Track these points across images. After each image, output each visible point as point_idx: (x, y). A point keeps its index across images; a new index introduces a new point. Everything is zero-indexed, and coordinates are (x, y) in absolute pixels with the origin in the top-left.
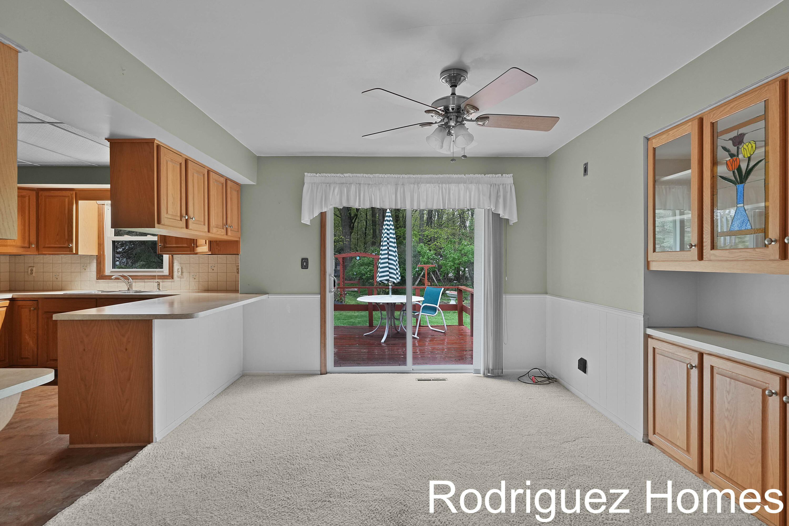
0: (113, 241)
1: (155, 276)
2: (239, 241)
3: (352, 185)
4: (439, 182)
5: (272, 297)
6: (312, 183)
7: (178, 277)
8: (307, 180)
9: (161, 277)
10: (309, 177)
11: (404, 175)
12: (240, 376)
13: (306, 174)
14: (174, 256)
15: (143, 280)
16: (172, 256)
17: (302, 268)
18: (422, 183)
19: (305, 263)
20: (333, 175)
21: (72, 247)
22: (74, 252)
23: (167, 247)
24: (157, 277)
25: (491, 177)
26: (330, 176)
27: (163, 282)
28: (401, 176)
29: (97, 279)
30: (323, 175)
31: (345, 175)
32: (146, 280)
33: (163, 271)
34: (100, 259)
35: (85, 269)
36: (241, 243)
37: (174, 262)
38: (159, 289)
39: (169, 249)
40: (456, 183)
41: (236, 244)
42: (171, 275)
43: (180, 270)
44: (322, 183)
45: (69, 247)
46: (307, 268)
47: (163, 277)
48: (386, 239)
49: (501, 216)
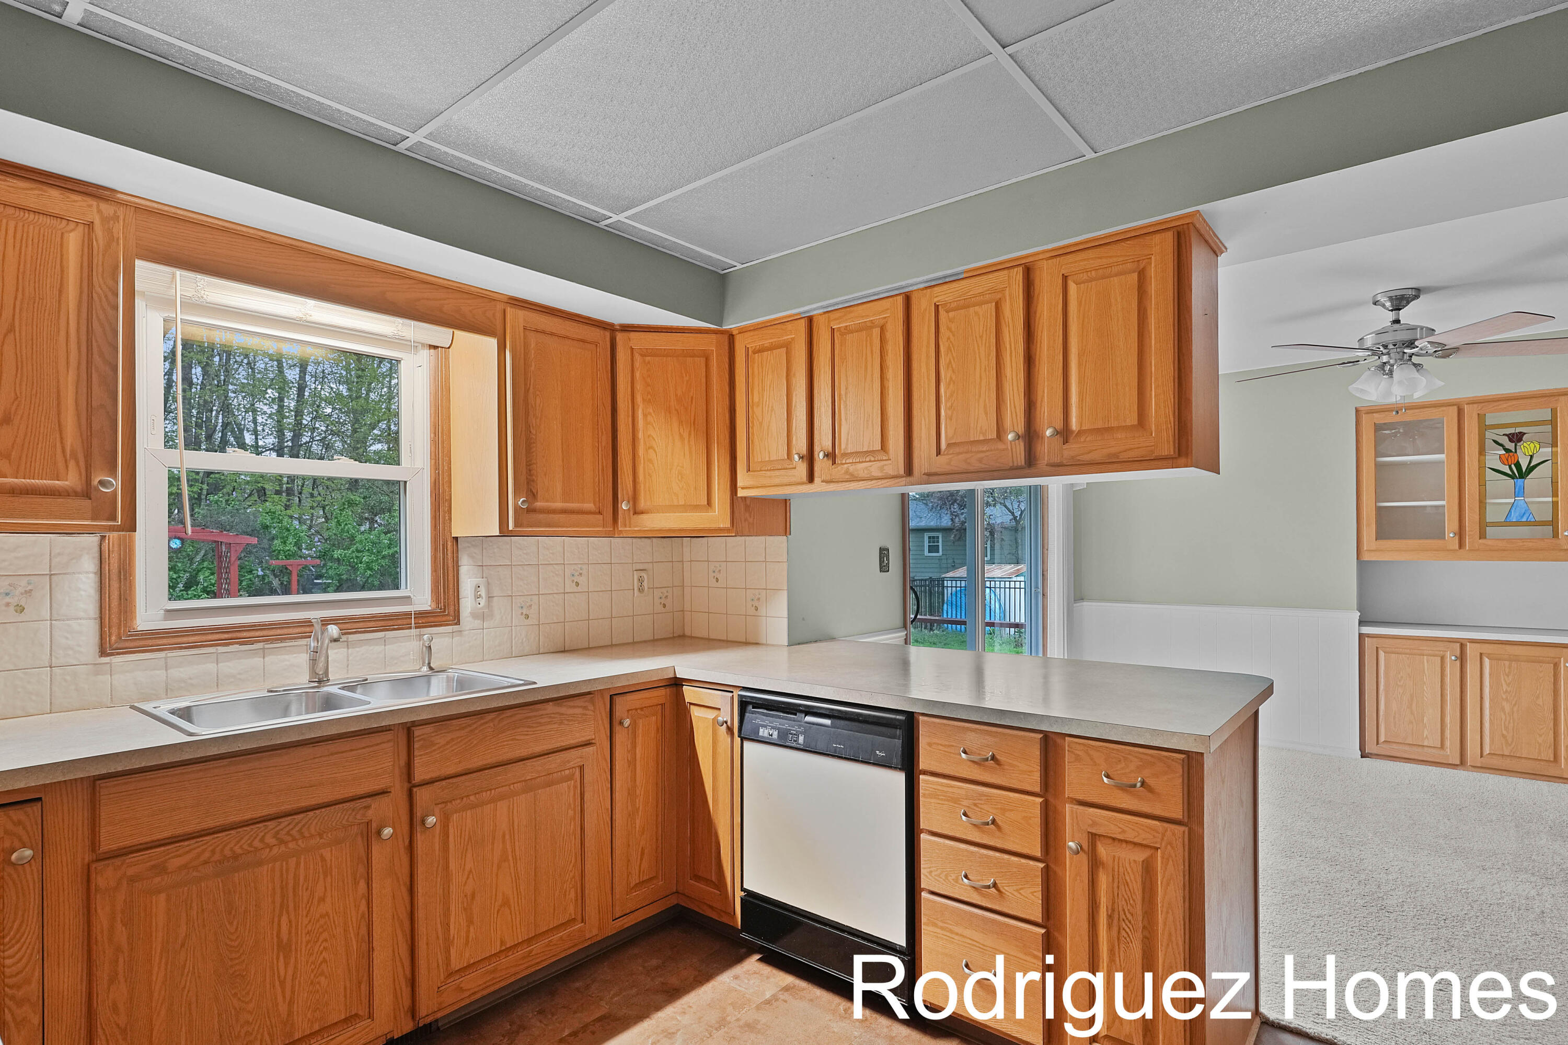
7: (474, 615)
29: (103, 655)
39: (541, 516)
43: (483, 592)
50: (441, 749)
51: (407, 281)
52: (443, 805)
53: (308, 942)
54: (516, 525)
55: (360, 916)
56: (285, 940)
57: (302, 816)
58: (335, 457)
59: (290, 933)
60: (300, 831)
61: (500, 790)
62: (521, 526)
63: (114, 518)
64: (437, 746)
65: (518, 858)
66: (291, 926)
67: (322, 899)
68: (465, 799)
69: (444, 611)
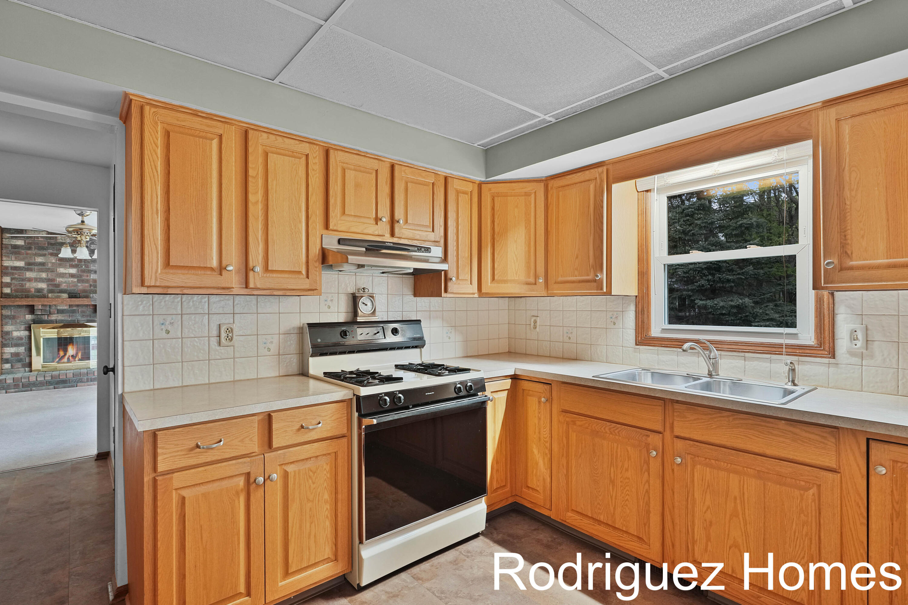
0: (666, 265)
1: (780, 346)
7: (852, 354)
9: (794, 351)
14: (838, 294)
15: (742, 354)
16: (832, 294)
21: (601, 281)
22: (606, 290)
23: (851, 268)
24: (784, 349)
29: (636, 345)
32: (747, 355)
33: (797, 334)
34: (642, 304)
35: (615, 324)
37: (836, 312)
38: (793, 382)
42: (825, 347)
43: (860, 335)
45: (595, 281)
47: (801, 351)
50: (691, 422)
51: (736, 133)
52: (693, 457)
53: (621, 486)
54: (825, 283)
55: (645, 491)
56: (613, 478)
57: (620, 426)
58: (747, 246)
59: (614, 477)
60: (618, 432)
61: (735, 466)
62: (828, 283)
63: (602, 289)
64: (688, 419)
65: (748, 522)
66: (614, 474)
67: (627, 470)
68: (708, 460)
69: (821, 347)
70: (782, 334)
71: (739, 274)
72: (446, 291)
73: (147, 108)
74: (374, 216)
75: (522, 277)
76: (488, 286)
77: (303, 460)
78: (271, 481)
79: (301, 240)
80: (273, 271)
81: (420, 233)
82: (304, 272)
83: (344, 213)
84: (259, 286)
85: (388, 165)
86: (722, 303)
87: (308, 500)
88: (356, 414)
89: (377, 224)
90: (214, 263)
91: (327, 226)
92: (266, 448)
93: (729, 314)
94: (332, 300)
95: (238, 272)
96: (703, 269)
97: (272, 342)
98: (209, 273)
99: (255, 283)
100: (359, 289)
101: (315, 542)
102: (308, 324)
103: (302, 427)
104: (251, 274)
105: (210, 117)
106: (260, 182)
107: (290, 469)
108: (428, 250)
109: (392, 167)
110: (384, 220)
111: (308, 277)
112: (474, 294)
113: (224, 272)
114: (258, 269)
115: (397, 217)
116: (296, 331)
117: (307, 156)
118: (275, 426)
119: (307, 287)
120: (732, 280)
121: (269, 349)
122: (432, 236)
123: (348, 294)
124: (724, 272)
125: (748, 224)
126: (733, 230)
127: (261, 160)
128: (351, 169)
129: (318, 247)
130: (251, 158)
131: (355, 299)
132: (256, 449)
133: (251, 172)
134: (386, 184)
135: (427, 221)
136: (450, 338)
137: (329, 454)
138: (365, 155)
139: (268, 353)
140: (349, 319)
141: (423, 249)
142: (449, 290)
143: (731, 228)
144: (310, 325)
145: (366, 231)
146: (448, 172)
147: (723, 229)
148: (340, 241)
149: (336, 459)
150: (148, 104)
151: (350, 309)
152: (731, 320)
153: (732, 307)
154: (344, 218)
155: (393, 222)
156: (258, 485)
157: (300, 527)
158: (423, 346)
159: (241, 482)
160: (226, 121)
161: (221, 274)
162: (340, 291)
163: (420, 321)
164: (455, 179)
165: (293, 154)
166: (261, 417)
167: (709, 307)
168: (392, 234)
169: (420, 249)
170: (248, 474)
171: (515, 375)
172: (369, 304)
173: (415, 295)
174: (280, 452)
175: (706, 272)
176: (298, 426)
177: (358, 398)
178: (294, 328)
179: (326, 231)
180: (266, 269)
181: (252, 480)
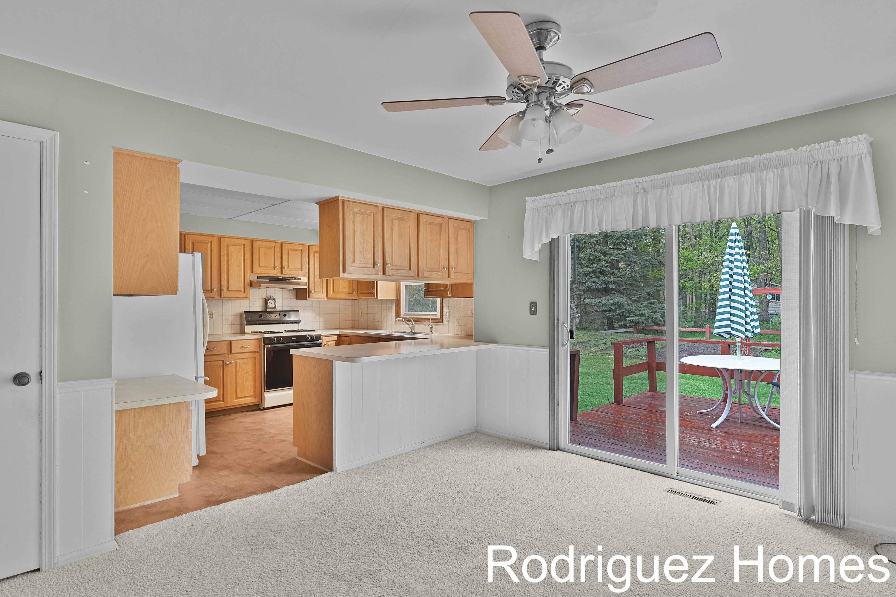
0: (406, 286)
1: (429, 319)
2: (473, 283)
3: (577, 204)
4: (703, 178)
5: (501, 348)
6: (534, 209)
7: (446, 321)
8: (528, 206)
9: (434, 320)
10: (531, 202)
11: (644, 178)
12: (471, 432)
13: (526, 198)
14: (444, 299)
15: (423, 323)
17: (531, 314)
18: (674, 184)
19: (533, 308)
20: (555, 194)
21: (374, 292)
22: (376, 297)
23: (430, 291)
24: (431, 320)
25: (808, 150)
26: (551, 196)
27: (436, 325)
28: (640, 180)
30: (544, 197)
31: (568, 192)
33: (437, 314)
34: (397, 302)
36: (474, 286)
37: (444, 306)
38: (431, 332)
40: (735, 175)
41: (469, 286)
42: (441, 320)
43: (448, 314)
44: (543, 207)
46: (536, 314)
47: (436, 321)
48: (727, 270)
49: (835, 220)
63: (374, 296)
70: (430, 314)
71: (619, 277)
72: (309, 297)
73: (187, 236)
74: (273, 266)
75: (346, 290)
76: (331, 294)
77: (242, 359)
78: (232, 364)
79: (242, 277)
80: (230, 291)
81: (295, 272)
82: (243, 290)
83: (259, 266)
84: (225, 296)
85: (280, 244)
86: (604, 301)
87: (245, 373)
88: (263, 344)
89: (274, 269)
90: (209, 288)
91: (252, 272)
92: (229, 353)
93: (609, 311)
94: (255, 301)
95: (217, 291)
96: (590, 272)
97: (229, 319)
98: (207, 292)
99: (224, 295)
100: (268, 296)
101: (247, 388)
102: (244, 312)
103: (242, 347)
104: (222, 292)
105: (207, 235)
106: (226, 256)
107: (238, 361)
108: (299, 279)
109: (282, 244)
110: (277, 267)
111: (244, 293)
112: (324, 298)
113: (212, 292)
114: (225, 290)
115: (284, 265)
116: (239, 315)
117: (244, 245)
118: (232, 345)
119: (244, 296)
120: (612, 282)
121: (228, 322)
122: (301, 273)
123: (262, 299)
124: (607, 275)
125: (626, 235)
126: (617, 239)
127: (226, 248)
128: (262, 248)
129: (249, 280)
130: (222, 248)
131: (266, 301)
132: (226, 352)
133: (222, 254)
134: (279, 251)
135: (299, 266)
136: (316, 319)
137: (252, 358)
138: (269, 241)
139: (227, 324)
140: (263, 310)
141: (297, 279)
142: (310, 297)
143: (615, 237)
144: (245, 312)
145: (269, 273)
146: (309, 243)
147: (610, 238)
148: (258, 278)
149: (255, 360)
150: (187, 234)
151: (264, 305)
152: (612, 315)
153: (612, 304)
154: (259, 268)
155: (282, 268)
156: (227, 365)
157: (242, 382)
158: (300, 323)
159: (221, 363)
160: (213, 236)
161: (211, 292)
162: (259, 298)
163: (298, 311)
164: (313, 247)
165: (238, 245)
166: (227, 342)
167: (594, 304)
168: (282, 273)
169: (295, 279)
170: (224, 361)
171: (339, 334)
172: (273, 303)
173: (297, 299)
174: (234, 355)
175: (593, 275)
176: (241, 346)
177: (264, 338)
178: (238, 314)
179: (252, 274)
180: (228, 290)
181: (225, 363)
